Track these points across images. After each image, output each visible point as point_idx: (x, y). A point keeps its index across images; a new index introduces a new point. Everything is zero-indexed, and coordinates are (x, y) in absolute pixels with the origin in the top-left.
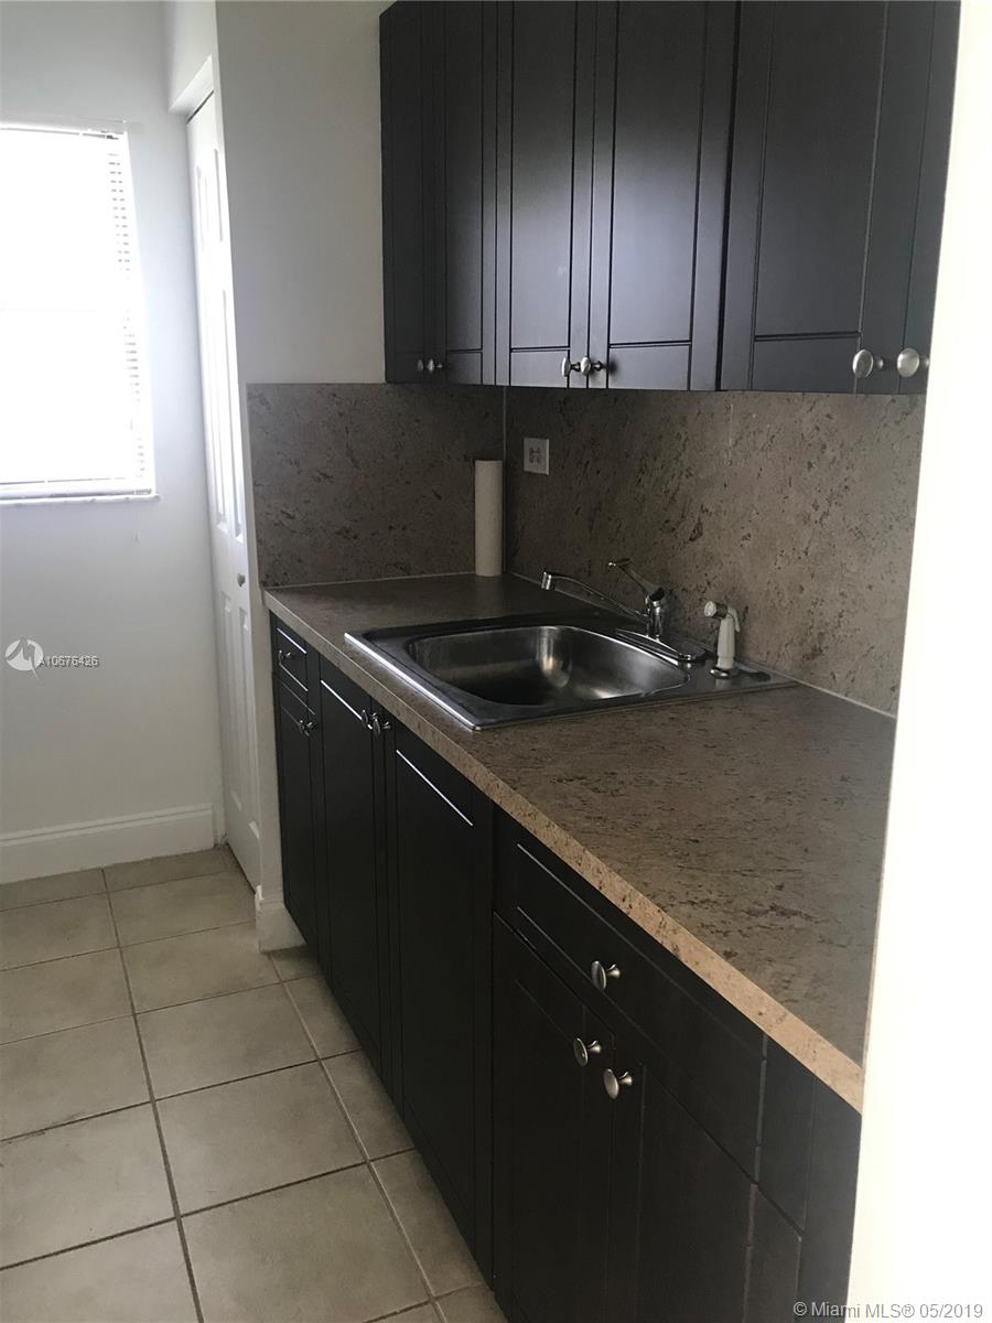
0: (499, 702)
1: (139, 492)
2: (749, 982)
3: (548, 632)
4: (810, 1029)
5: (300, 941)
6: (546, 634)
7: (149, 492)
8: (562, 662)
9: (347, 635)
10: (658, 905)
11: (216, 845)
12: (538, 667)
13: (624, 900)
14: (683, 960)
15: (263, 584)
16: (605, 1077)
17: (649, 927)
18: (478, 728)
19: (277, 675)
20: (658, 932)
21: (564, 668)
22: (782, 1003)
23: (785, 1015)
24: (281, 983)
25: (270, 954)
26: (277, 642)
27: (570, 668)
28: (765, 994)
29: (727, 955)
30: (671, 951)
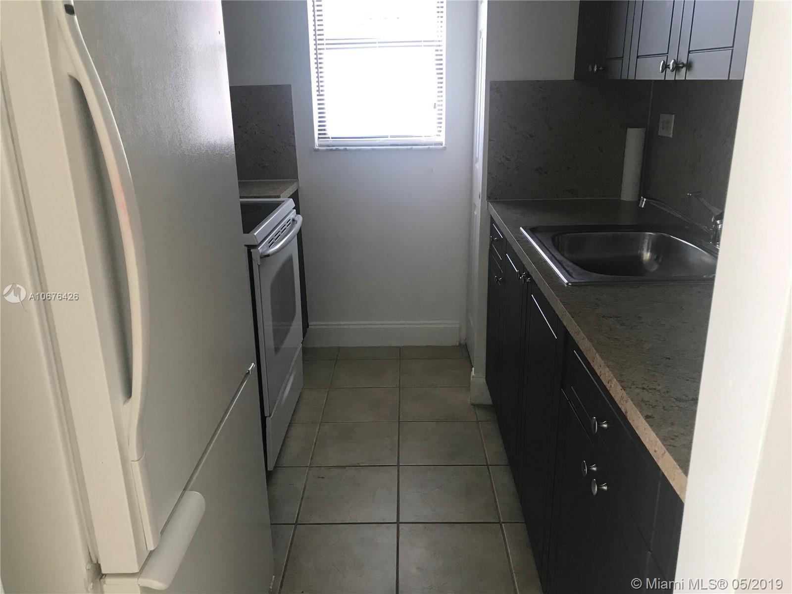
0: (590, 271)
1: (436, 144)
2: (652, 432)
3: (649, 236)
4: (674, 462)
5: (490, 402)
6: (648, 237)
7: (441, 144)
8: (656, 256)
9: (521, 228)
10: (622, 387)
11: (460, 344)
12: (639, 257)
13: (608, 383)
14: (628, 418)
15: (489, 198)
16: (592, 483)
17: (617, 399)
18: (570, 284)
19: (491, 251)
20: (620, 401)
21: (657, 260)
22: (665, 445)
23: (665, 453)
24: (478, 422)
25: (474, 405)
26: (493, 232)
27: (660, 260)
28: (658, 440)
29: (647, 417)
30: (624, 412)
